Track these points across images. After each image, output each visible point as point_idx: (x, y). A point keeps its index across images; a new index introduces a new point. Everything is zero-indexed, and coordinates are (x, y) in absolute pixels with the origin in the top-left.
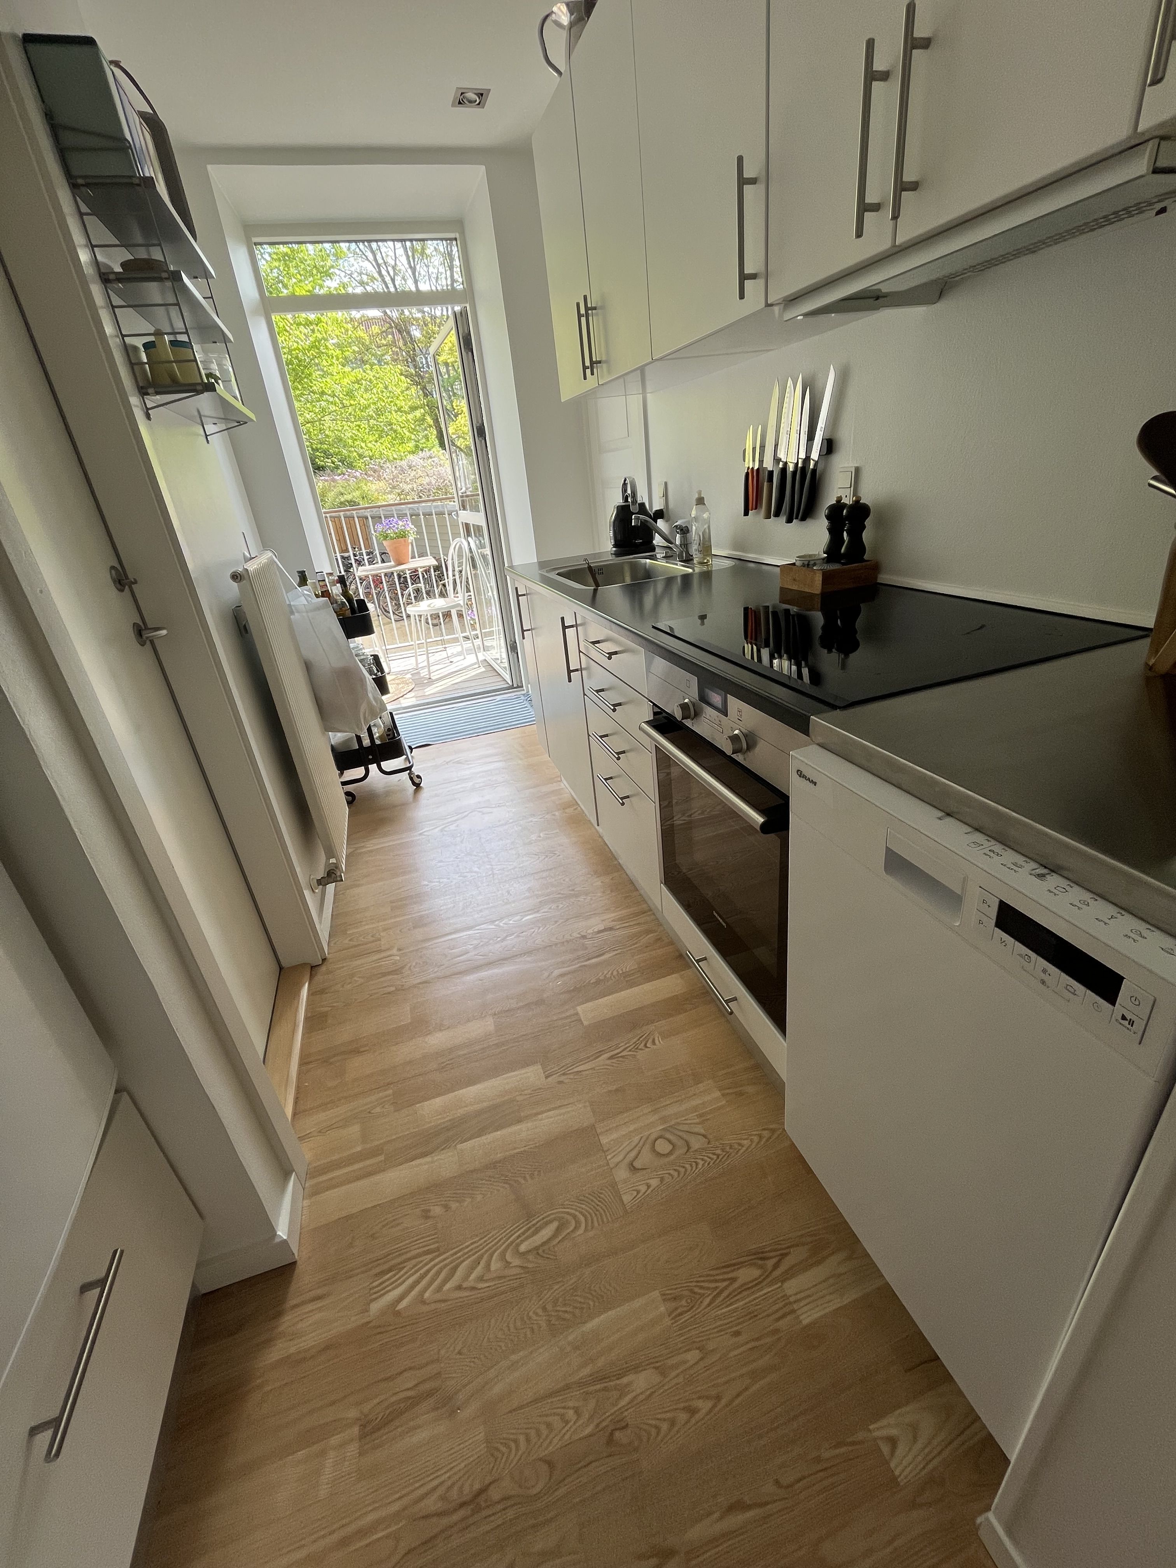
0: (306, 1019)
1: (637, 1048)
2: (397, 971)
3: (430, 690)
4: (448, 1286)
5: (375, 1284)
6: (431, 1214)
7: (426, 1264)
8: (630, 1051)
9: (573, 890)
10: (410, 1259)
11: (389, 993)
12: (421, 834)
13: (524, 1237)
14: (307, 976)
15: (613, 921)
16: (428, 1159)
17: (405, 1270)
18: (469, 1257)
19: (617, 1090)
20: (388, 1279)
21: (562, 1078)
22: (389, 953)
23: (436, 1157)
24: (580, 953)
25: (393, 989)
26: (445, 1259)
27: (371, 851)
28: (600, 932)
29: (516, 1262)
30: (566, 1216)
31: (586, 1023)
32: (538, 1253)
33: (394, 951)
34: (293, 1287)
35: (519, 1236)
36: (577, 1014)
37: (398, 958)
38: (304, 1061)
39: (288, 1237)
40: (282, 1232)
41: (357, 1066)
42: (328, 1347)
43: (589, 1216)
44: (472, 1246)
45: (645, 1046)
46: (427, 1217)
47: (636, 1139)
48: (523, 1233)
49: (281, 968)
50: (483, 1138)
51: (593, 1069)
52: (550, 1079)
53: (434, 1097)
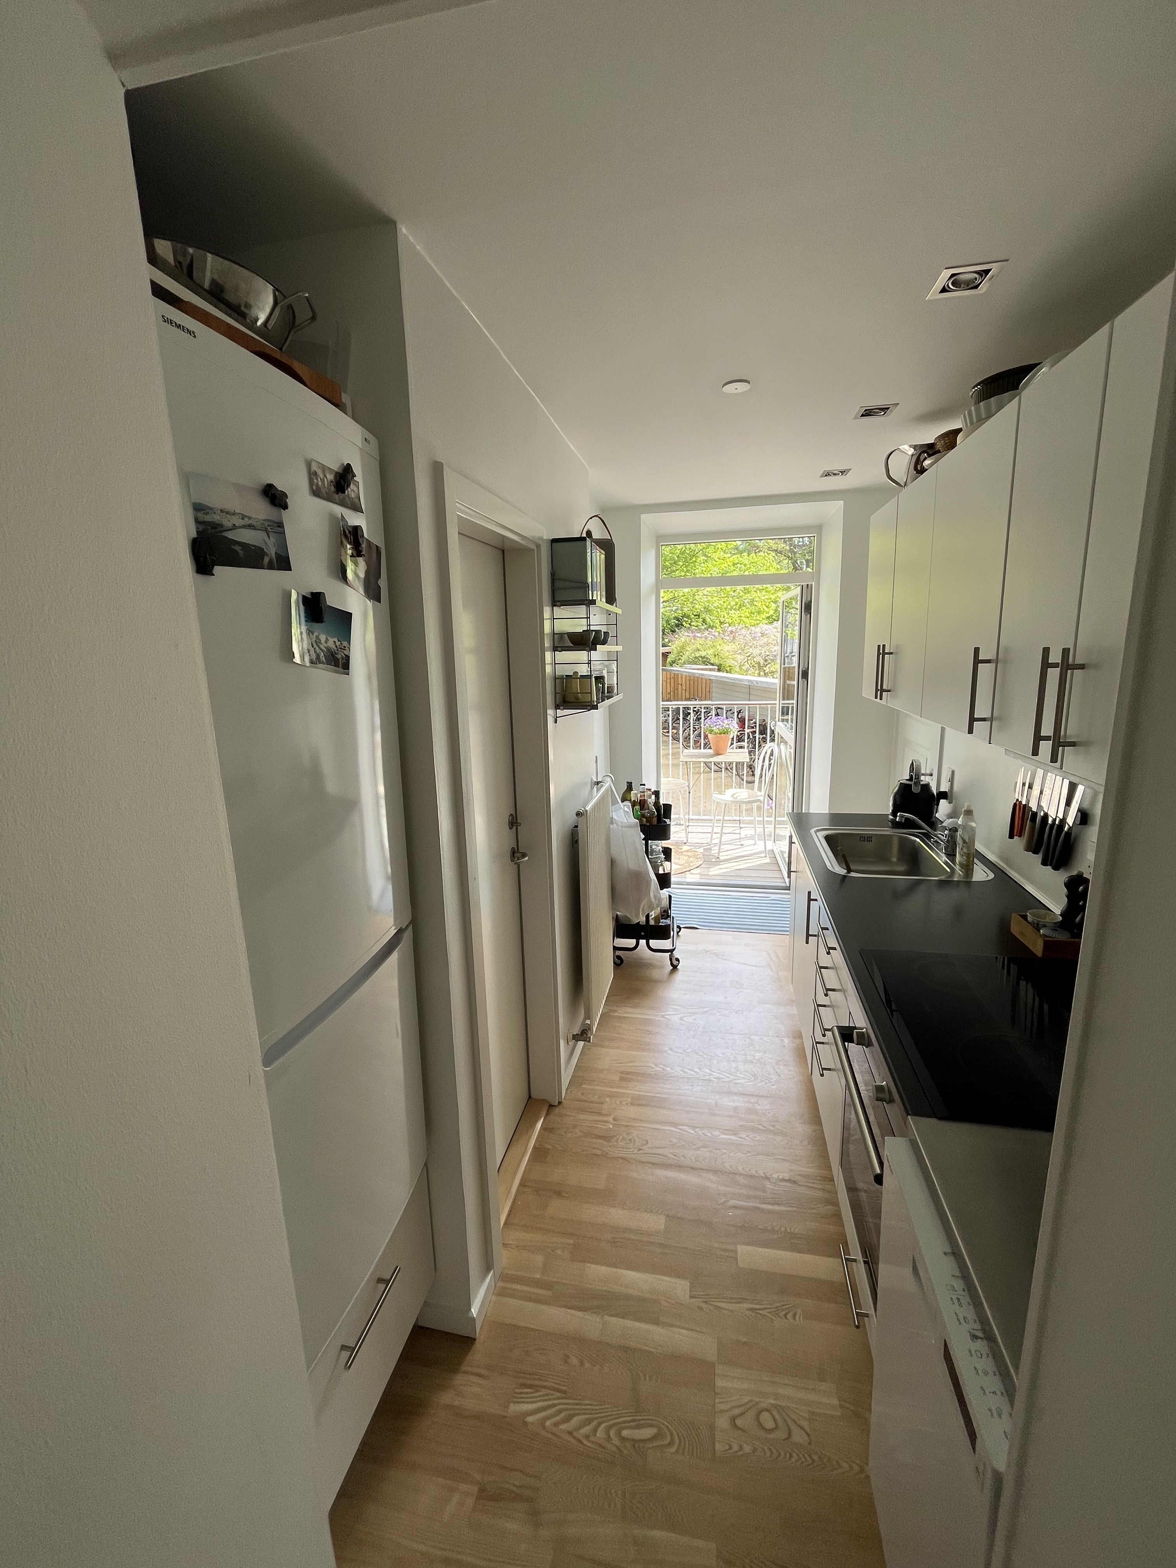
0: (534, 1147)
1: (777, 1314)
2: (607, 1138)
3: (715, 871)
4: (564, 1427)
5: (518, 1391)
6: (570, 1361)
7: (555, 1399)
8: (770, 1312)
9: (774, 1126)
10: (545, 1387)
11: (596, 1155)
12: (663, 1016)
13: (627, 1425)
14: (544, 1113)
15: (800, 1175)
16: (580, 1314)
17: (540, 1394)
18: (584, 1414)
19: (745, 1343)
20: (527, 1393)
21: (703, 1305)
22: (606, 1119)
23: (587, 1316)
24: (760, 1193)
25: (599, 1152)
26: (568, 1404)
27: (620, 1017)
28: (783, 1180)
29: (616, 1441)
30: (665, 1429)
31: (741, 1264)
32: (634, 1446)
33: (611, 1119)
34: (469, 1357)
35: (624, 1422)
36: (736, 1251)
37: (611, 1127)
38: (522, 1184)
39: (477, 1316)
40: (474, 1311)
41: (556, 1207)
42: (476, 1416)
43: (683, 1441)
44: (589, 1407)
45: (785, 1316)
46: (566, 1362)
47: (746, 1399)
48: (629, 1422)
49: (530, 1097)
50: (626, 1321)
51: (732, 1311)
52: (693, 1300)
53: (600, 1264)
